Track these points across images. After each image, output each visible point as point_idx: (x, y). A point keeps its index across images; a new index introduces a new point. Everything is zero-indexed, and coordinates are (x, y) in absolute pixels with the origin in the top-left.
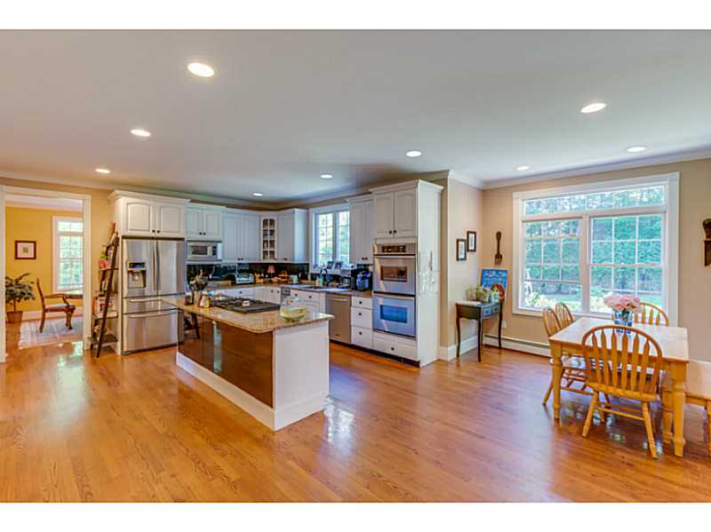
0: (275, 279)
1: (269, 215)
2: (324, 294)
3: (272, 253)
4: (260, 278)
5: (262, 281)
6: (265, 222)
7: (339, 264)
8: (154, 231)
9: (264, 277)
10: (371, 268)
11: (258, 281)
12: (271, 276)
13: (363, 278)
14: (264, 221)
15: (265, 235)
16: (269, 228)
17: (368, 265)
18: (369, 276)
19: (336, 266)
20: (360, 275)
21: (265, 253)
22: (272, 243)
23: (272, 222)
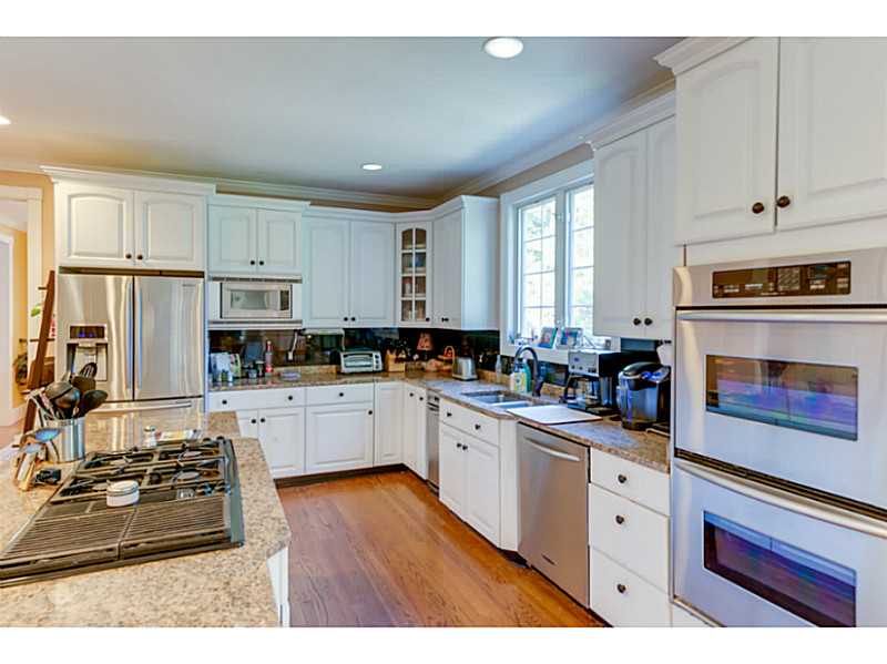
0: (431, 365)
1: (413, 220)
2: (513, 423)
3: (421, 305)
4: (398, 360)
5: (402, 367)
6: (407, 235)
7: (571, 334)
8: (129, 257)
9: (409, 359)
10: (665, 354)
11: (392, 367)
12: (424, 356)
13: (640, 385)
14: (404, 233)
15: (406, 265)
16: (413, 249)
17: (657, 343)
18: (657, 379)
19: (563, 342)
20: (626, 375)
21: (406, 305)
22: (421, 282)
23: (421, 235)
